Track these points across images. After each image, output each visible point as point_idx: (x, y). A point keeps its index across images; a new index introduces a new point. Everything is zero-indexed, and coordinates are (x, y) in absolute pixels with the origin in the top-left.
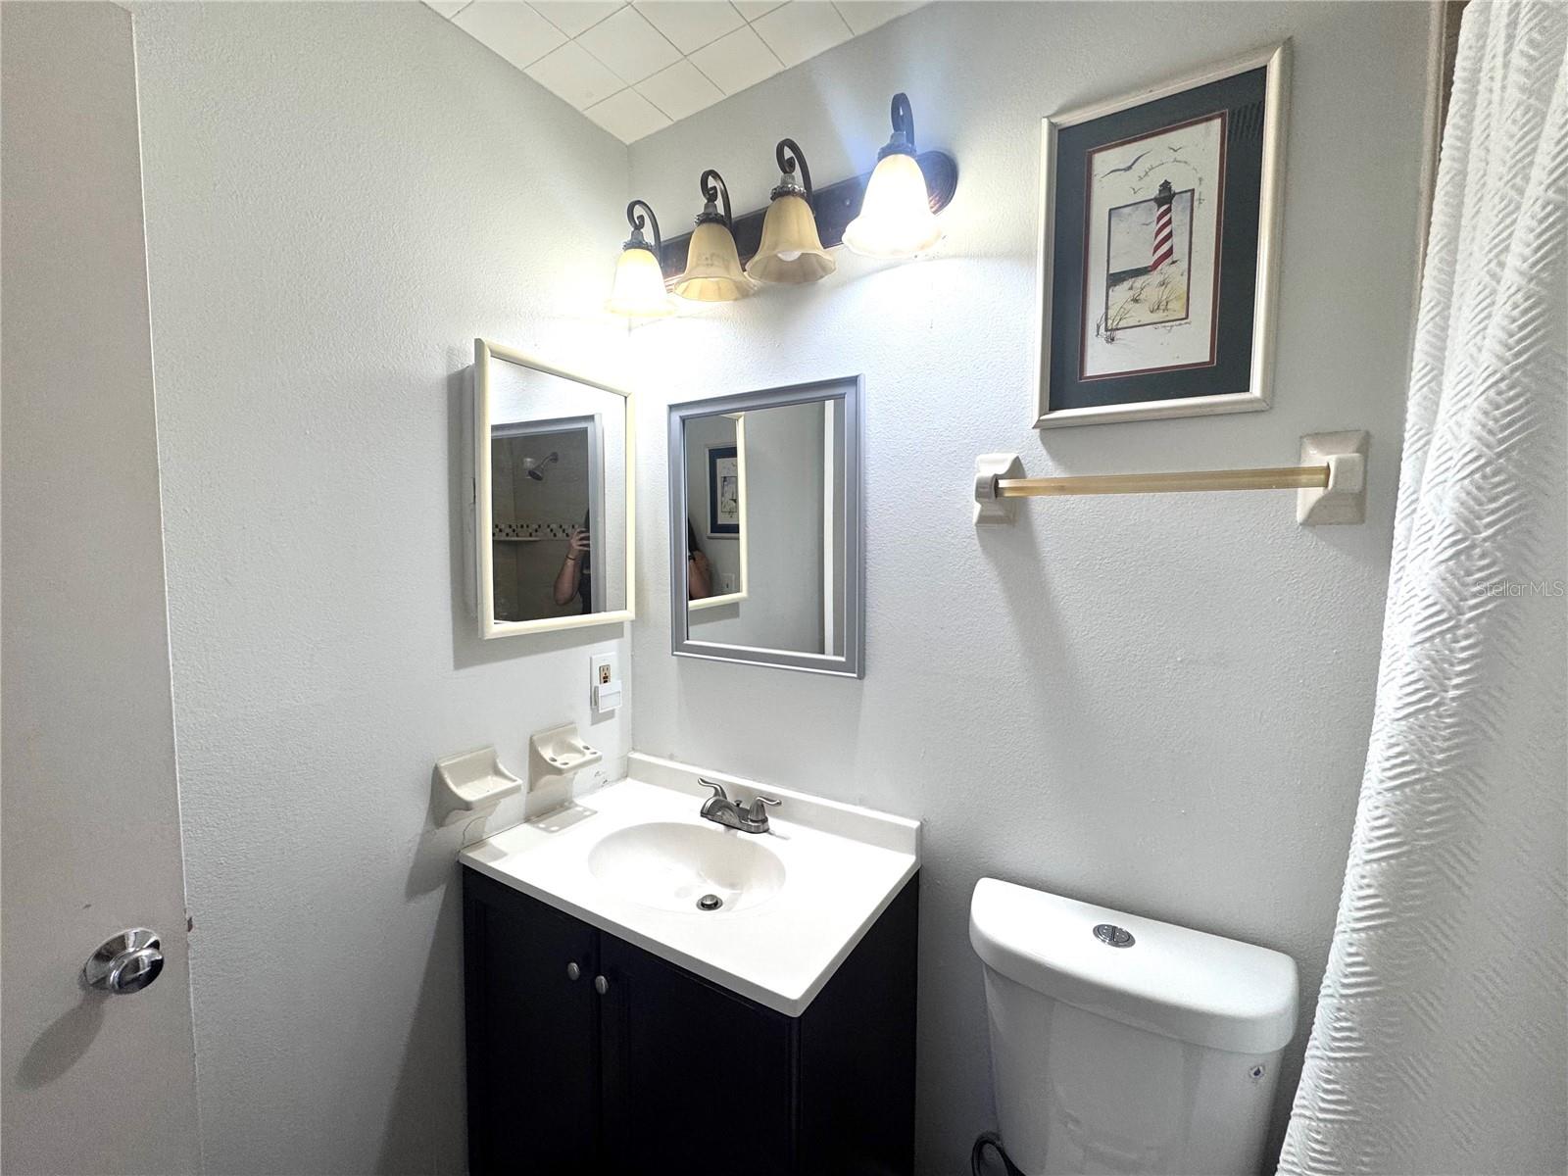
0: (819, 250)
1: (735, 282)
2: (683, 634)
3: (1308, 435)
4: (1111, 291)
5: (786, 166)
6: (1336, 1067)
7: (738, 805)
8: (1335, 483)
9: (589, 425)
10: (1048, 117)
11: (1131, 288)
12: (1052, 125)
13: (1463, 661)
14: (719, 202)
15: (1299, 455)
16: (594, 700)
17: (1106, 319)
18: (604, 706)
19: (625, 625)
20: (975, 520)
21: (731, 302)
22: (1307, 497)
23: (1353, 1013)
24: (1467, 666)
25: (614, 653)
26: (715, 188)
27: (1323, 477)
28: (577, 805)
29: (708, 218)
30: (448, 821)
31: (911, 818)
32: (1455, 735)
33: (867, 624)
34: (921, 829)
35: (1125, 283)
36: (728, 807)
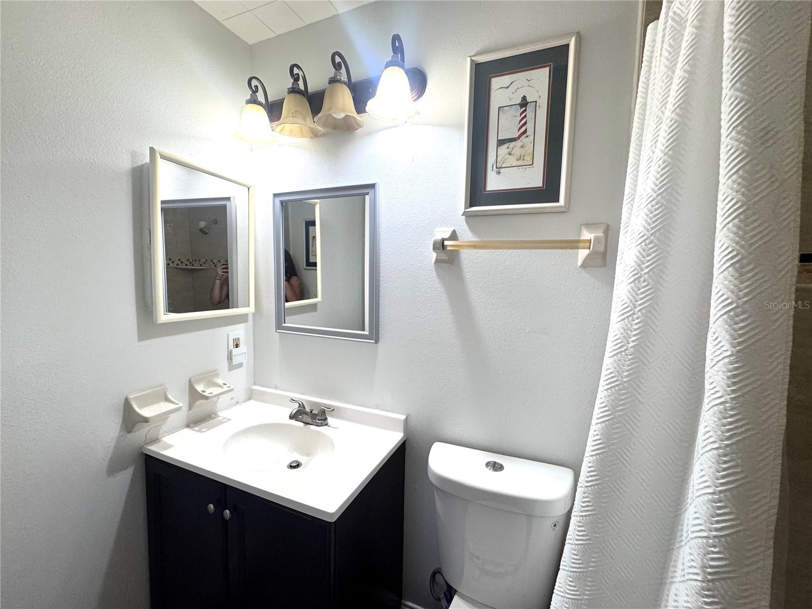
0: (354, 114)
1: (310, 128)
2: (281, 320)
3: (583, 225)
4: (498, 149)
5: (337, 67)
6: (583, 519)
7: (311, 412)
8: (593, 247)
9: (227, 203)
10: (470, 57)
11: (508, 148)
12: (472, 61)
13: (636, 330)
14: (301, 83)
15: (580, 234)
16: (230, 357)
17: (496, 163)
18: (236, 361)
19: (249, 315)
20: (434, 261)
21: (309, 139)
22: (583, 253)
23: (590, 494)
24: (637, 332)
25: (243, 331)
26: (298, 74)
27: (589, 244)
28: (219, 416)
29: (294, 91)
30: (135, 429)
31: (402, 414)
32: (632, 363)
33: (380, 315)
34: (406, 421)
35: (506, 145)
36: (306, 413)
